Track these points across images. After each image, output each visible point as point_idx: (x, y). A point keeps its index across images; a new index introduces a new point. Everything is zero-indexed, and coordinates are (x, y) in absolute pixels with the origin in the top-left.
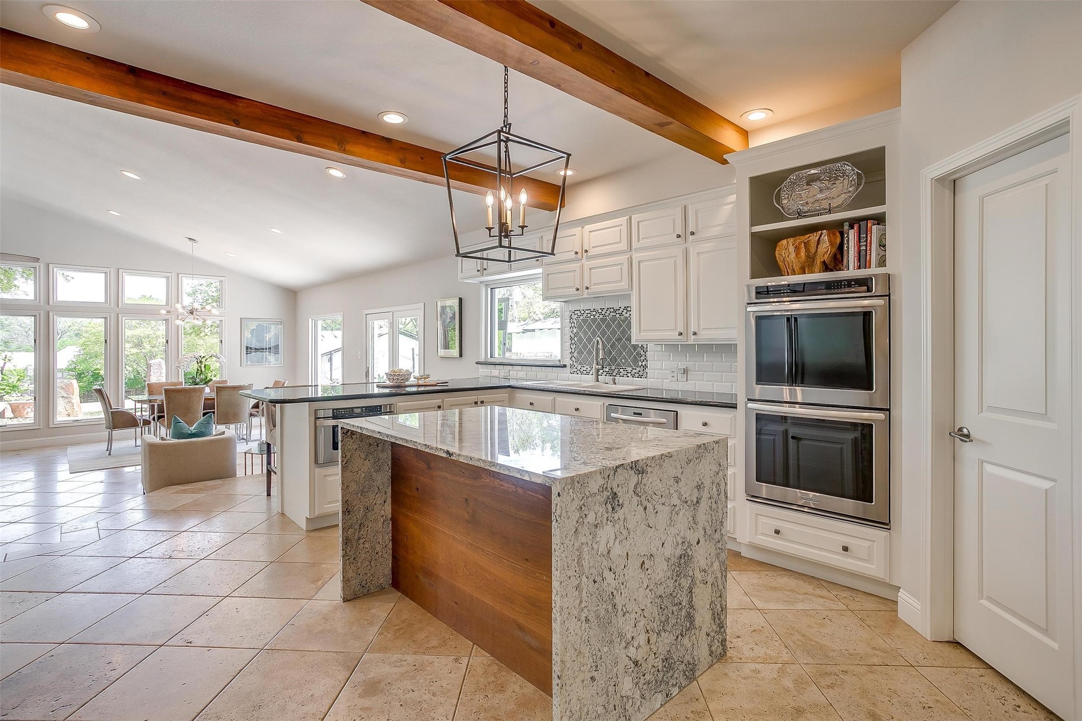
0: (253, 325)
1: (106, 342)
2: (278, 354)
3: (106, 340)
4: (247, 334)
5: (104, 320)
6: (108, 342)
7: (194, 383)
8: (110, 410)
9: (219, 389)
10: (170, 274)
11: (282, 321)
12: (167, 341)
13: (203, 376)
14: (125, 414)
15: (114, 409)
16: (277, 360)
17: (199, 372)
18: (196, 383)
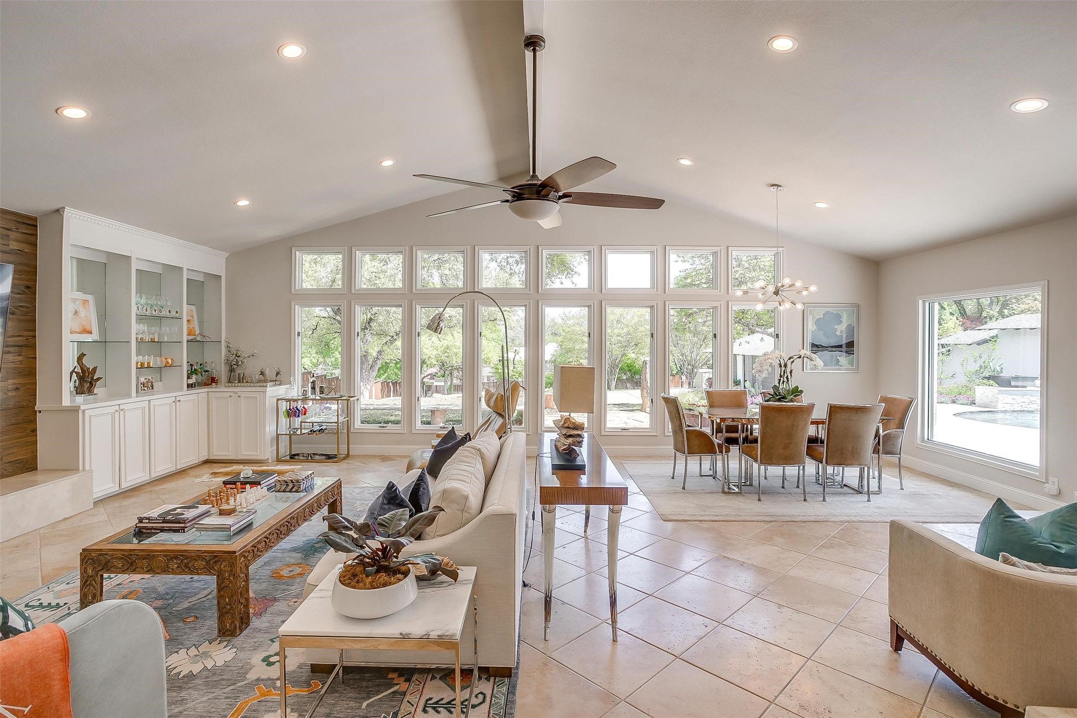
0: (820, 313)
1: (652, 337)
2: (853, 354)
3: (652, 334)
4: (811, 326)
5: (649, 310)
6: (655, 336)
7: (777, 396)
8: (685, 429)
9: (833, 410)
10: (718, 248)
11: (858, 306)
12: (715, 335)
13: (787, 385)
14: (702, 435)
15: (689, 426)
16: (851, 363)
17: (782, 379)
18: (780, 395)
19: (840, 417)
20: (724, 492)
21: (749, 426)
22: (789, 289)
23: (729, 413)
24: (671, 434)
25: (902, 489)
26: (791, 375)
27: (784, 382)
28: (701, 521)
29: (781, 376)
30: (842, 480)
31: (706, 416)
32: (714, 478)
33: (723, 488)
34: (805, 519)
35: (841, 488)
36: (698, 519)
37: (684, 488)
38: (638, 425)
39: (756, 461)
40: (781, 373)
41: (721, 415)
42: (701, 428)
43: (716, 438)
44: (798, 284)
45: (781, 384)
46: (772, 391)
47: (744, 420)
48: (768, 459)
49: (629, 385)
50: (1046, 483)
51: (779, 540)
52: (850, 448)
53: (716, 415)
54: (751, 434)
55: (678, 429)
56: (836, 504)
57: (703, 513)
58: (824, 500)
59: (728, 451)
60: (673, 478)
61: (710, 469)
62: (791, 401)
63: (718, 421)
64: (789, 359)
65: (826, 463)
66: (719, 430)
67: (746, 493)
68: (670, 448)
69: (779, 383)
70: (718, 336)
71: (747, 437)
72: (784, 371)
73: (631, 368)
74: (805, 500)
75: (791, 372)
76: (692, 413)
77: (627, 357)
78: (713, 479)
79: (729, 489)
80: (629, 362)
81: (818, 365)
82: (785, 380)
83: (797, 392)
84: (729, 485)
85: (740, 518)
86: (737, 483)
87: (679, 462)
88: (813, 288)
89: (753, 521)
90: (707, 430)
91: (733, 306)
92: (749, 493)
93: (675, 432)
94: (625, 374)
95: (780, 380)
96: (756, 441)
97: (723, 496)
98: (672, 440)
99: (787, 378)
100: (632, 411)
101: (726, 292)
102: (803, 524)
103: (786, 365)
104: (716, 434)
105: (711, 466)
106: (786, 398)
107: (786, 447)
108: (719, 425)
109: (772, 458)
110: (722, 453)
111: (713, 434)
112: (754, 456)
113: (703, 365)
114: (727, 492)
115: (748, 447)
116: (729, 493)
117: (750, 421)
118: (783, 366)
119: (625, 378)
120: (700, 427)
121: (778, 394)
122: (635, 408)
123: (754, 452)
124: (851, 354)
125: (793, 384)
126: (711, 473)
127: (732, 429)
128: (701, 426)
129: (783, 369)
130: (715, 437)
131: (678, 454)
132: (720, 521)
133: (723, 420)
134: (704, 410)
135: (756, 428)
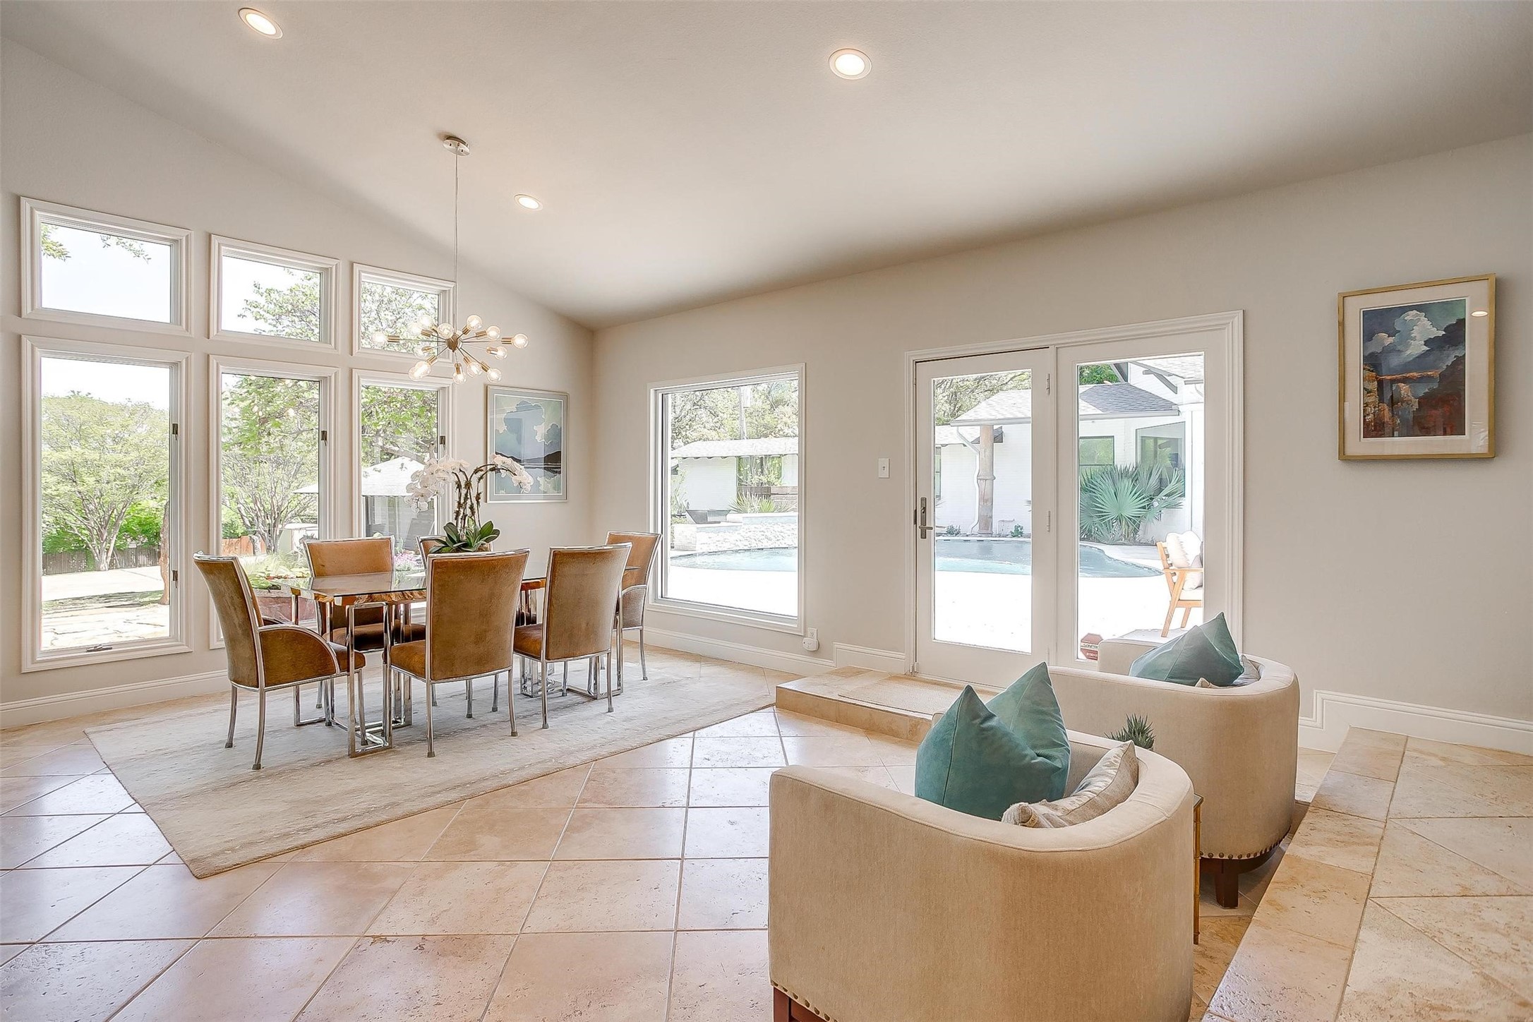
1: (175, 433)
2: (560, 473)
3: (175, 425)
7: (455, 543)
8: (258, 628)
9: (559, 559)
10: (334, 262)
11: (566, 397)
12: (324, 433)
13: (471, 523)
14: (299, 637)
15: (267, 622)
16: (557, 488)
17: (462, 510)
18: (460, 541)
19: (570, 570)
20: (353, 755)
21: (402, 607)
22: (475, 339)
23: (358, 585)
24: (223, 644)
25: (645, 679)
26: (478, 503)
27: (465, 516)
28: (303, 847)
29: (460, 505)
30: (565, 682)
31: (307, 595)
32: (329, 724)
33: (352, 746)
34: (524, 774)
35: (563, 696)
36: (295, 844)
37: (257, 767)
38: (147, 632)
39: (420, 674)
40: (460, 498)
41: (342, 591)
42: (296, 623)
43: (331, 640)
44: (492, 333)
45: (460, 520)
46: (443, 535)
47: (393, 596)
48: (446, 668)
49: (143, 559)
50: (804, 636)
51: (488, 842)
52: (584, 626)
53: (333, 590)
54: (406, 622)
55: (240, 632)
56: (566, 729)
57: (309, 823)
58: (545, 726)
59: (361, 662)
60: (230, 745)
61: (319, 707)
62: (480, 550)
63: (338, 602)
64: (476, 471)
65: (547, 658)
66: (339, 620)
67: (400, 745)
68: (221, 675)
69: (456, 519)
70: (330, 436)
71: (397, 629)
72: (466, 495)
73: (146, 528)
74: (514, 734)
75: (478, 498)
76: (274, 593)
77: (139, 507)
78: (328, 729)
79: (365, 743)
80: (143, 515)
81: (526, 482)
82: (468, 512)
83: (489, 533)
84: (364, 734)
85: (399, 811)
86: (380, 725)
87: (246, 702)
88: (519, 341)
89: (426, 810)
90: (311, 625)
91: (361, 379)
92: (409, 743)
93: (232, 641)
94: (134, 539)
95: (458, 513)
96: (419, 634)
97: (353, 765)
98: (224, 657)
99: (472, 508)
100: (141, 604)
101: (348, 350)
102: (523, 788)
103: (468, 485)
104: (331, 630)
105: (320, 700)
106: (471, 547)
107: (480, 638)
108: (337, 611)
109: (453, 665)
110: (348, 671)
111: (324, 632)
112: (418, 667)
113: (292, 517)
114: (359, 752)
115: (402, 649)
116: (364, 753)
117: (406, 596)
118: (463, 486)
119: (133, 545)
120: (293, 620)
121: (456, 540)
122: (147, 599)
123: (416, 658)
124: (556, 472)
125: (482, 519)
126: (322, 714)
127: (372, 616)
128: (297, 617)
129: (464, 491)
130: (329, 637)
131: (240, 687)
132: (351, 833)
133: (348, 599)
134: (302, 585)
135: (420, 609)
